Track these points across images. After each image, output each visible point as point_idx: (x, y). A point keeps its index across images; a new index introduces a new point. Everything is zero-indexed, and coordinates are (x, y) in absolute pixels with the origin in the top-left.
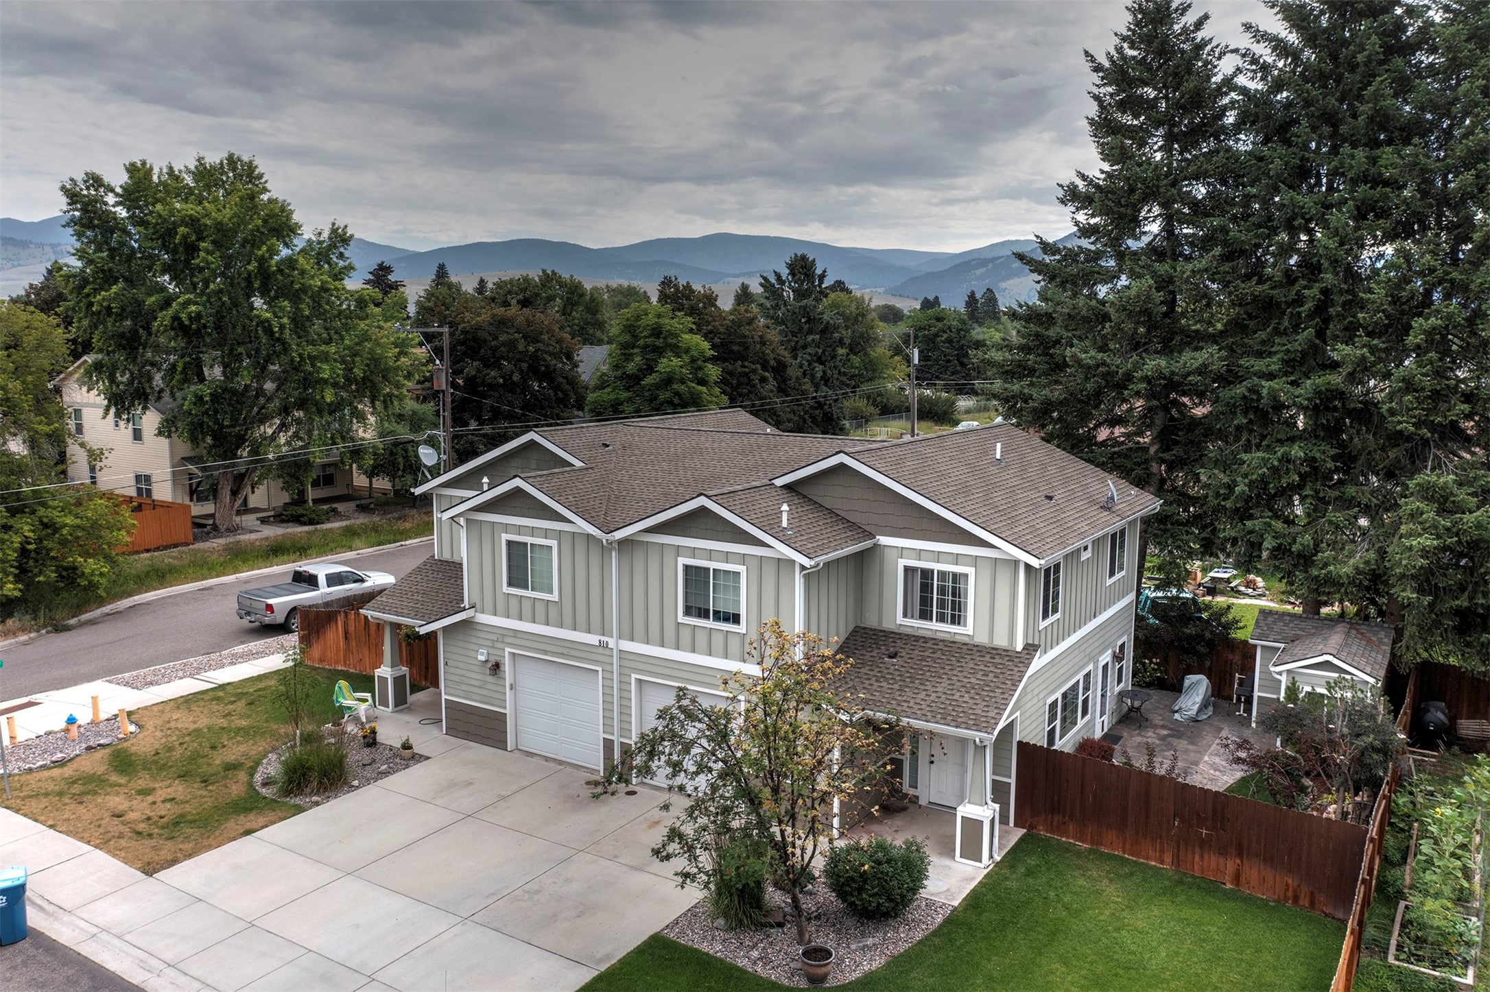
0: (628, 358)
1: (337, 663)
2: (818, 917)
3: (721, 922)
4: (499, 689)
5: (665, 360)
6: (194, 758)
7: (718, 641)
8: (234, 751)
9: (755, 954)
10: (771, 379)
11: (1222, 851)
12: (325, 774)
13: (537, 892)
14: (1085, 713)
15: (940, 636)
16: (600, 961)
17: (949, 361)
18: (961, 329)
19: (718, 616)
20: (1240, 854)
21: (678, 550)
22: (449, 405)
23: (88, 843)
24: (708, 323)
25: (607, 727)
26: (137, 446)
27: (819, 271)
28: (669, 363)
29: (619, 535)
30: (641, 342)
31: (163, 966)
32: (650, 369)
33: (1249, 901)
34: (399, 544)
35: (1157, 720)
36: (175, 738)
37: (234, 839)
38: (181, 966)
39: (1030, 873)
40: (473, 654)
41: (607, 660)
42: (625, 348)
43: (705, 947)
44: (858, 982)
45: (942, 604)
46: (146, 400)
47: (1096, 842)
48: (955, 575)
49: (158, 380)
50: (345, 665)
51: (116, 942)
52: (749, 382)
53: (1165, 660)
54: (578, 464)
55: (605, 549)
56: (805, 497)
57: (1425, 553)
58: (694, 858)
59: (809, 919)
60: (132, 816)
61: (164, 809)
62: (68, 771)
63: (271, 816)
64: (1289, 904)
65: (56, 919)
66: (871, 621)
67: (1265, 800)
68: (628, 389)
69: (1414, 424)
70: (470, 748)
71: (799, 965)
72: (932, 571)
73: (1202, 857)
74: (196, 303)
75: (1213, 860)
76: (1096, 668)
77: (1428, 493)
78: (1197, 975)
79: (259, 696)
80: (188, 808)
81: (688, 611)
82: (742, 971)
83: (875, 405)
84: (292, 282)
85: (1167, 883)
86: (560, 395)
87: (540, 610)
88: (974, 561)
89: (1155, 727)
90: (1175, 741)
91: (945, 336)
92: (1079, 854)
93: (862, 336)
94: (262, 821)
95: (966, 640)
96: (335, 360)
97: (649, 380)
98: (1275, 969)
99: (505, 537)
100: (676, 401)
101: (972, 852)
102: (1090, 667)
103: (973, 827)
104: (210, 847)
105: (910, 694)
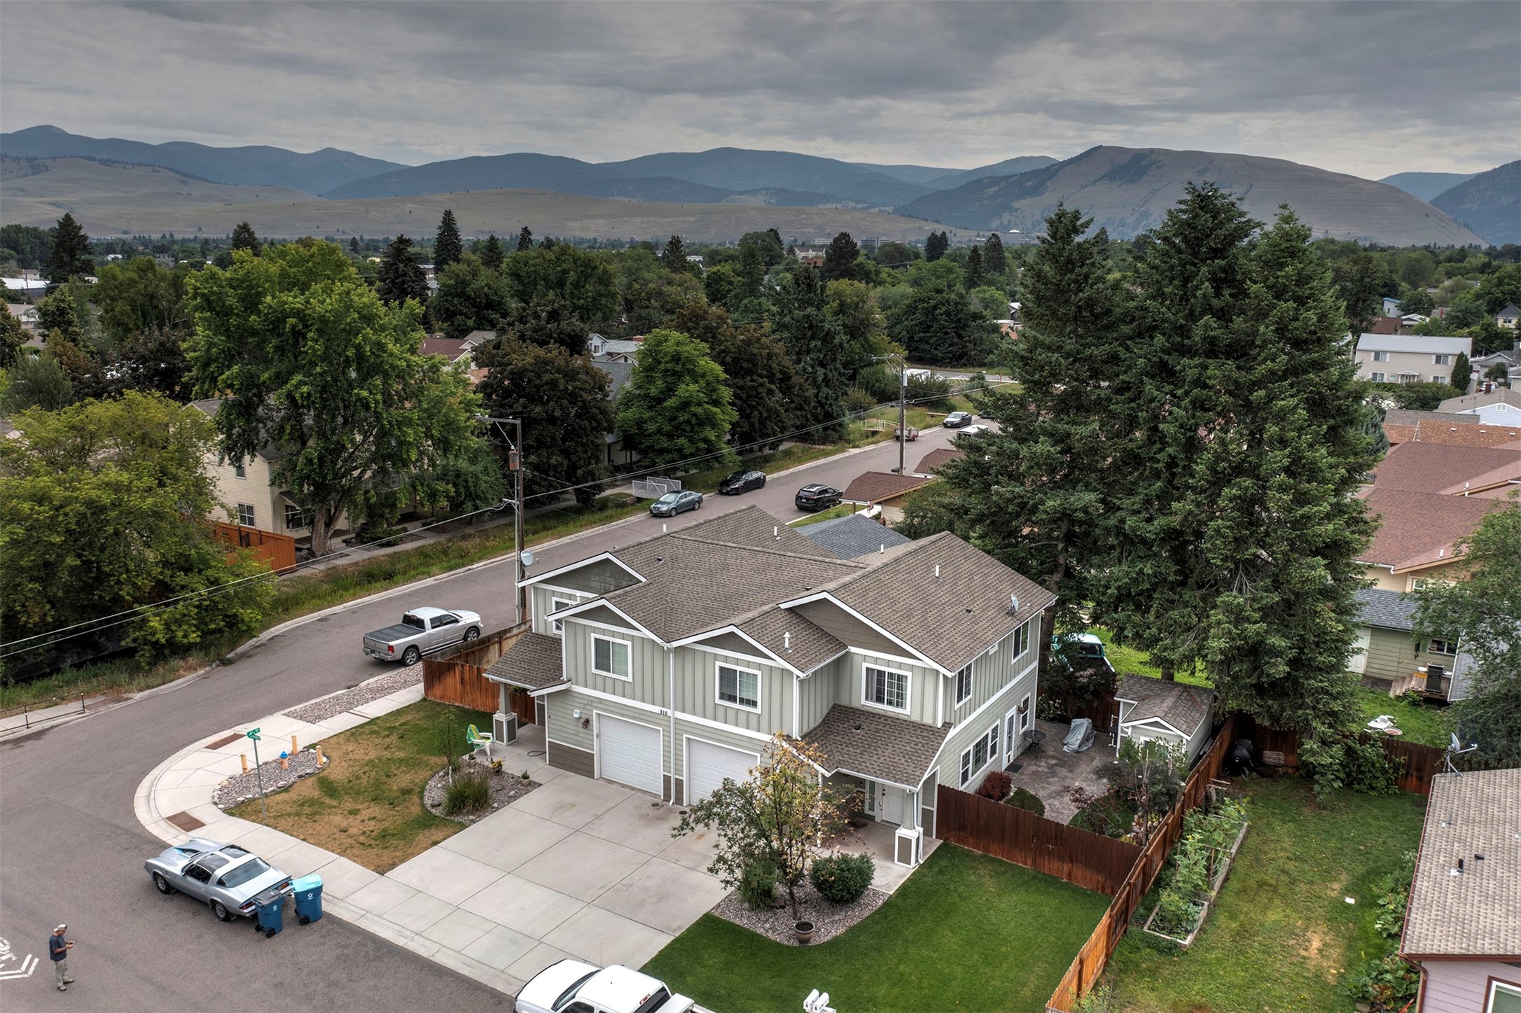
0: (650, 379)
1: (455, 700)
2: (806, 902)
3: (746, 905)
4: (590, 737)
5: (684, 386)
6: (377, 785)
7: (742, 717)
8: (404, 779)
9: (767, 926)
10: (777, 391)
11: (1061, 859)
12: (476, 800)
13: (631, 885)
14: (993, 753)
15: (888, 714)
16: (674, 931)
17: (947, 333)
18: (959, 303)
19: (742, 701)
20: (1071, 861)
21: (716, 657)
22: (521, 481)
23: (333, 851)
24: (721, 342)
25: (667, 768)
26: (240, 480)
28: (688, 389)
29: (675, 644)
30: (662, 366)
31: (413, 935)
32: (670, 390)
33: (1077, 891)
35: (1051, 753)
36: (357, 768)
37: (427, 848)
38: (423, 934)
39: (941, 872)
40: (570, 712)
41: (667, 723)
42: (648, 371)
43: (737, 921)
44: (828, 942)
45: (890, 693)
46: (254, 449)
47: (986, 850)
48: (899, 676)
49: (263, 434)
50: (461, 702)
51: (378, 919)
52: (758, 395)
53: (1064, 703)
54: (644, 580)
55: (665, 653)
56: (801, 616)
57: (1222, 651)
58: (732, 871)
59: (800, 903)
60: (353, 831)
61: (371, 825)
62: (293, 795)
63: (446, 831)
64: (1100, 892)
65: (335, 905)
66: (844, 701)
68: (650, 408)
69: (1222, 560)
70: (568, 777)
71: (793, 932)
72: (885, 672)
73: (1049, 863)
74: (306, 384)
75: (1056, 864)
76: (1002, 722)
77: (1228, 608)
78: (1030, 938)
79: (405, 730)
80: (387, 824)
81: (722, 696)
82: (760, 936)
83: (874, 394)
84: (382, 362)
85: (1026, 878)
87: (619, 687)
88: (912, 668)
89: (1048, 757)
90: (1058, 769)
91: (944, 309)
92: (974, 858)
93: (862, 321)
94: (440, 835)
95: (906, 718)
96: (418, 425)
97: (671, 402)
98: (1078, 934)
99: (593, 636)
100: (694, 421)
101: (905, 858)
102: (998, 722)
103: (905, 842)
104: (413, 855)
105: (867, 757)
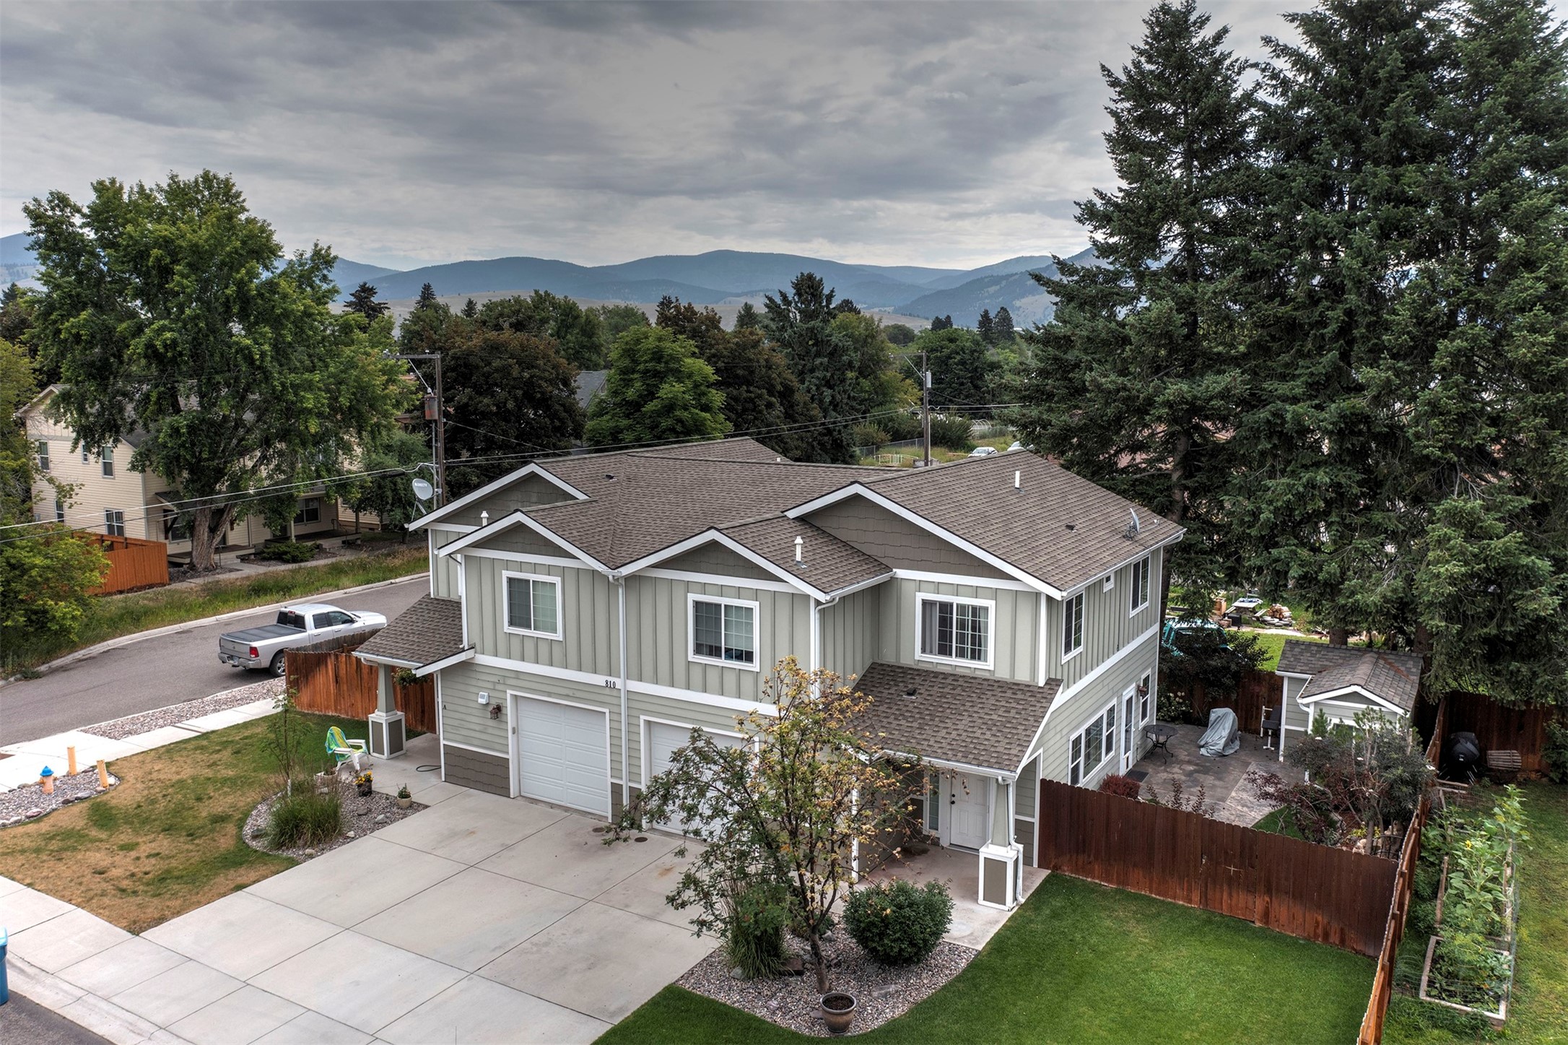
0: (628, 383)
1: (327, 708)
2: (838, 965)
3: (738, 971)
4: (502, 734)
5: (666, 386)
6: (179, 810)
7: (730, 680)
8: (221, 803)
9: (774, 1003)
10: (778, 405)
11: (1251, 889)
12: (318, 825)
13: (546, 944)
14: (1109, 749)
15: (959, 671)
16: (613, 1015)
17: (962, 384)
18: (975, 351)
19: (730, 654)
20: (1269, 891)
21: (688, 586)
22: (441, 436)
23: (70, 901)
24: (711, 346)
25: (616, 771)
26: (108, 481)
27: (826, 291)
28: (670, 389)
29: (626, 571)
30: (641, 367)
31: (153, 1029)
32: (651, 394)
33: (1279, 939)
34: (389, 582)
35: (1183, 755)
36: (157, 790)
37: (224, 895)
38: (172, 1028)
39: (1055, 915)
40: (473, 697)
41: (615, 701)
42: (624, 374)
43: (722, 998)
44: (880, 1029)
45: (961, 638)
46: (118, 432)
47: (1123, 881)
48: (974, 609)
49: (130, 410)
50: (336, 710)
51: (103, 1005)
52: (755, 408)
53: (1190, 695)
54: (581, 497)
55: (611, 586)
56: (818, 529)
57: (1453, 580)
58: (710, 905)
59: (829, 967)
60: (115, 872)
61: (148, 865)
62: (44, 826)
63: (263, 870)
64: (1320, 941)
65: (38, 982)
66: (889, 658)
67: (1293, 835)
68: (627, 416)
69: (1440, 448)
70: (470, 796)
71: (819, 1014)
72: (951, 605)
73: (1230, 896)
74: (171, 330)
75: (1241, 898)
76: (1120, 703)
77: (1454, 518)
78: (1227, 1016)
79: (246, 744)
80: (174, 863)
81: (699, 649)
82: (761, 1021)
83: (886, 430)
84: (273, 307)
85: (1195, 923)
86: (557, 423)
87: (544, 649)
88: (995, 594)
89: (1181, 762)
90: (1201, 777)
91: (958, 358)
92: (1104, 894)
93: (871, 359)
94: (253, 875)
95: (987, 675)
96: (320, 389)
97: (650, 406)
98: (1306, 1008)
99: (506, 574)
100: (679, 428)
101: (995, 895)
102: (1114, 702)
103: (996, 868)
104: (199, 904)
105: (930, 732)
